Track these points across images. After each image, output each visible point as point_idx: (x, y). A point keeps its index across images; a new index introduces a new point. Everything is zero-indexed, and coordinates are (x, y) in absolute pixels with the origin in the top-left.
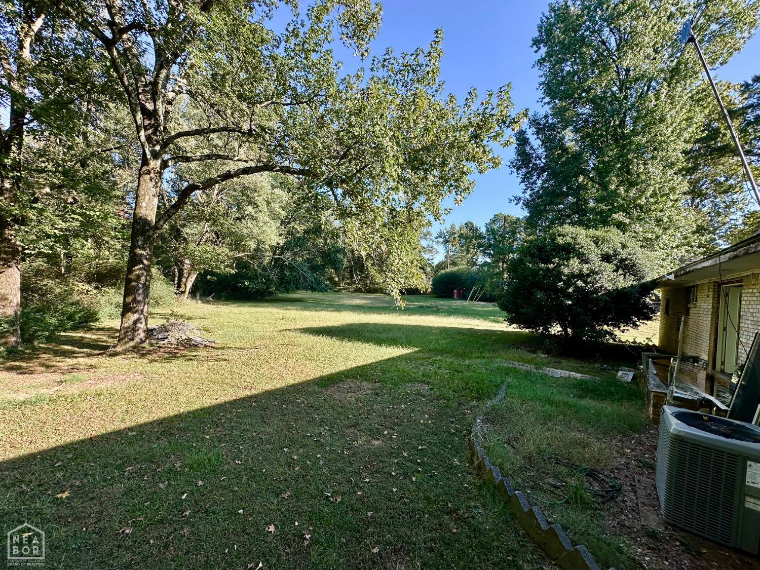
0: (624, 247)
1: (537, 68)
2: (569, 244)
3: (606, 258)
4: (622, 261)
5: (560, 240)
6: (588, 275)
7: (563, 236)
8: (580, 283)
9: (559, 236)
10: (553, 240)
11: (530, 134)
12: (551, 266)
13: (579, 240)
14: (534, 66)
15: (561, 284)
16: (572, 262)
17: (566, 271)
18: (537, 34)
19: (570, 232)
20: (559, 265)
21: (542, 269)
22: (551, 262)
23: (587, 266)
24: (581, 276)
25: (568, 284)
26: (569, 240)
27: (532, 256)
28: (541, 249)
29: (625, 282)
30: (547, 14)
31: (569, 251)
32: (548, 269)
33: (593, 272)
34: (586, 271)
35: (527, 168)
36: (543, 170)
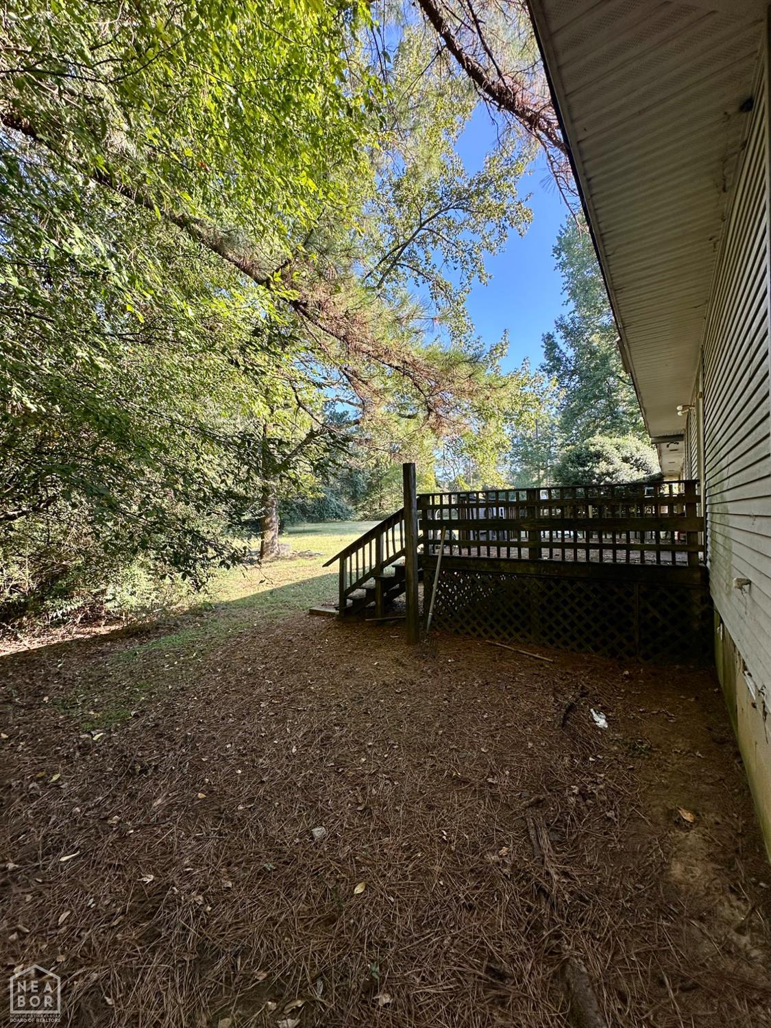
0: (638, 450)
1: (559, 270)
2: (599, 451)
3: (625, 460)
4: (636, 461)
5: (592, 449)
6: (613, 473)
7: (594, 445)
8: (608, 479)
9: (591, 445)
10: (587, 449)
11: (559, 339)
12: (587, 469)
13: (605, 448)
14: (556, 268)
15: (594, 481)
16: (600, 464)
17: (597, 471)
18: (556, 243)
19: (600, 441)
20: (592, 467)
21: (580, 471)
22: (587, 466)
23: (611, 466)
24: (608, 474)
25: (599, 480)
26: (598, 448)
27: (572, 462)
28: (578, 456)
29: (639, 476)
30: (565, 226)
31: (598, 456)
32: (585, 471)
33: (616, 471)
34: (611, 470)
35: (558, 370)
36: (573, 373)
